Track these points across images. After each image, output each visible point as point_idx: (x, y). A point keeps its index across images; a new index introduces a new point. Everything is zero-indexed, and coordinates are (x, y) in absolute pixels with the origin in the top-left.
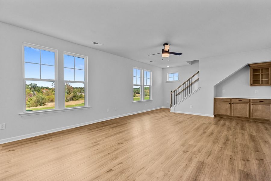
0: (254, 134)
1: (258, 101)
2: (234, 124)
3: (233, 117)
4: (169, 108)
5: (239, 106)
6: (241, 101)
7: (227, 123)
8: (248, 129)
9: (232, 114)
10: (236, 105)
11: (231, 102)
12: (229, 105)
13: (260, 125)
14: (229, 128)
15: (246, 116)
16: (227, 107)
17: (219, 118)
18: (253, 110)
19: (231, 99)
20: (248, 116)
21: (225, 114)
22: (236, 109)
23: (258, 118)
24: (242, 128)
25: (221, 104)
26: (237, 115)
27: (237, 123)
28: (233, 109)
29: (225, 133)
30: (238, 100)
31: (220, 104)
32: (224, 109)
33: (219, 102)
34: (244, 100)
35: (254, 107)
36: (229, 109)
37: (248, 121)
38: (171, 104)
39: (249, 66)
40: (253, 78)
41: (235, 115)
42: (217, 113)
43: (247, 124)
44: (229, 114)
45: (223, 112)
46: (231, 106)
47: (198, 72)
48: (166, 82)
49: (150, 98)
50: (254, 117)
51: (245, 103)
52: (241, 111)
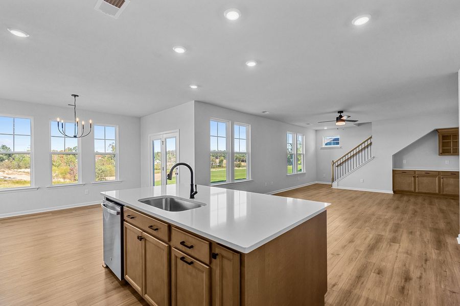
0: (444, 208)
1: (450, 174)
2: (420, 200)
3: (419, 193)
4: (330, 183)
5: (426, 180)
6: (428, 174)
7: (412, 199)
8: (437, 204)
9: (417, 189)
11: (415, 174)
12: (413, 179)
13: (452, 201)
14: (415, 204)
15: (435, 192)
17: (400, 195)
18: (443, 184)
19: (415, 171)
20: (437, 192)
21: (407, 189)
22: (422, 183)
23: (450, 193)
24: (431, 203)
25: (402, 177)
26: (423, 192)
27: (424, 200)
28: (418, 184)
29: (411, 207)
30: (424, 172)
32: (407, 184)
33: (400, 175)
34: (433, 173)
35: (445, 180)
36: (413, 184)
37: (437, 198)
38: (332, 177)
39: (437, 130)
40: (443, 146)
42: (397, 189)
43: (436, 201)
44: (412, 190)
45: (404, 187)
46: (415, 180)
47: (371, 137)
48: (323, 149)
49: (302, 170)
50: (444, 193)
51: (434, 176)
52: (429, 185)
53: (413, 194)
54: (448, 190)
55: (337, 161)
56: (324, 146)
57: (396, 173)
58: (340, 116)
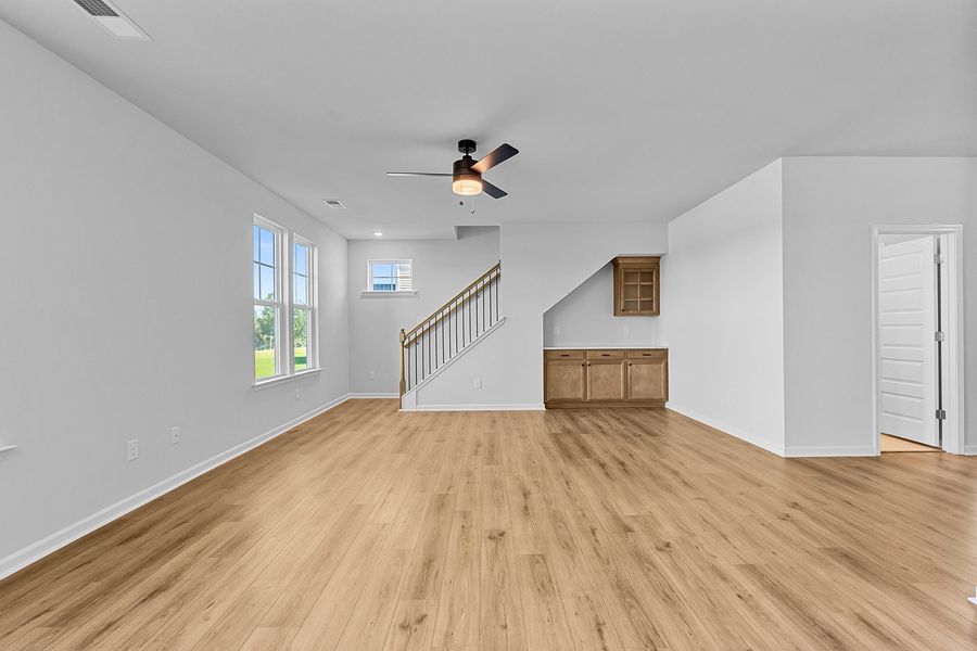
1: (640, 355)
3: (591, 402)
4: (397, 395)
5: (603, 371)
6: (607, 357)
9: (588, 394)
10: (598, 366)
11: (588, 359)
12: (582, 370)
15: (618, 397)
16: (577, 376)
18: (631, 378)
19: (584, 352)
20: (622, 396)
22: (597, 378)
23: (642, 397)
25: (561, 367)
26: (599, 398)
28: (591, 381)
30: (601, 353)
31: (559, 370)
32: (571, 384)
33: (557, 362)
34: (614, 353)
35: (634, 370)
36: (581, 383)
37: (622, 410)
38: (400, 379)
39: (614, 261)
40: (625, 295)
41: (594, 397)
42: (551, 398)
44: (580, 395)
45: (567, 393)
46: (585, 371)
47: (498, 266)
48: (365, 296)
49: (309, 360)
50: (633, 397)
51: (617, 361)
52: (608, 383)
53: (580, 405)
54: (641, 390)
55: (415, 330)
56: (370, 289)
57: (550, 356)
58: (467, 158)
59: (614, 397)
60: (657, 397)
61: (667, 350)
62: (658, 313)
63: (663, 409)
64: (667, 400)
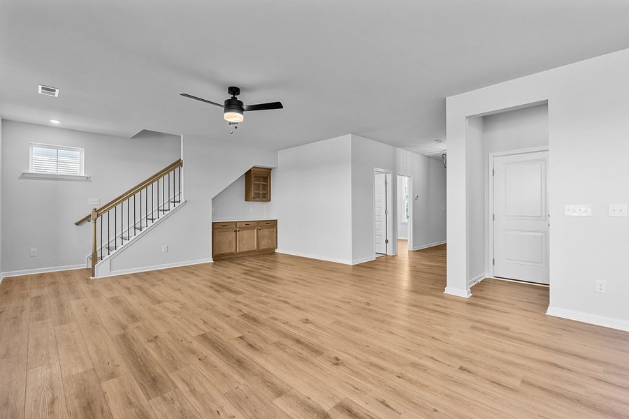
1: (264, 224)
5: (246, 234)
6: (248, 226)
9: (238, 249)
10: (243, 232)
11: (236, 228)
16: (231, 238)
18: (260, 237)
19: (236, 223)
20: (255, 248)
21: (228, 251)
22: (242, 239)
23: (265, 248)
25: (222, 233)
26: (244, 250)
28: (239, 241)
31: (221, 235)
32: (228, 244)
33: (220, 230)
34: (252, 223)
35: (262, 233)
36: (234, 242)
41: (241, 250)
42: (216, 253)
44: (233, 250)
45: (226, 250)
46: (236, 235)
50: (261, 248)
51: (253, 228)
52: (248, 241)
53: (233, 256)
54: (265, 244)
57: (216, 227)
58: (234, 98)
59: (251, 249)
60: (272, 247)
61: (276, 221)
62: (270, 200)
63: (274, 253)
64: (277, 248)
